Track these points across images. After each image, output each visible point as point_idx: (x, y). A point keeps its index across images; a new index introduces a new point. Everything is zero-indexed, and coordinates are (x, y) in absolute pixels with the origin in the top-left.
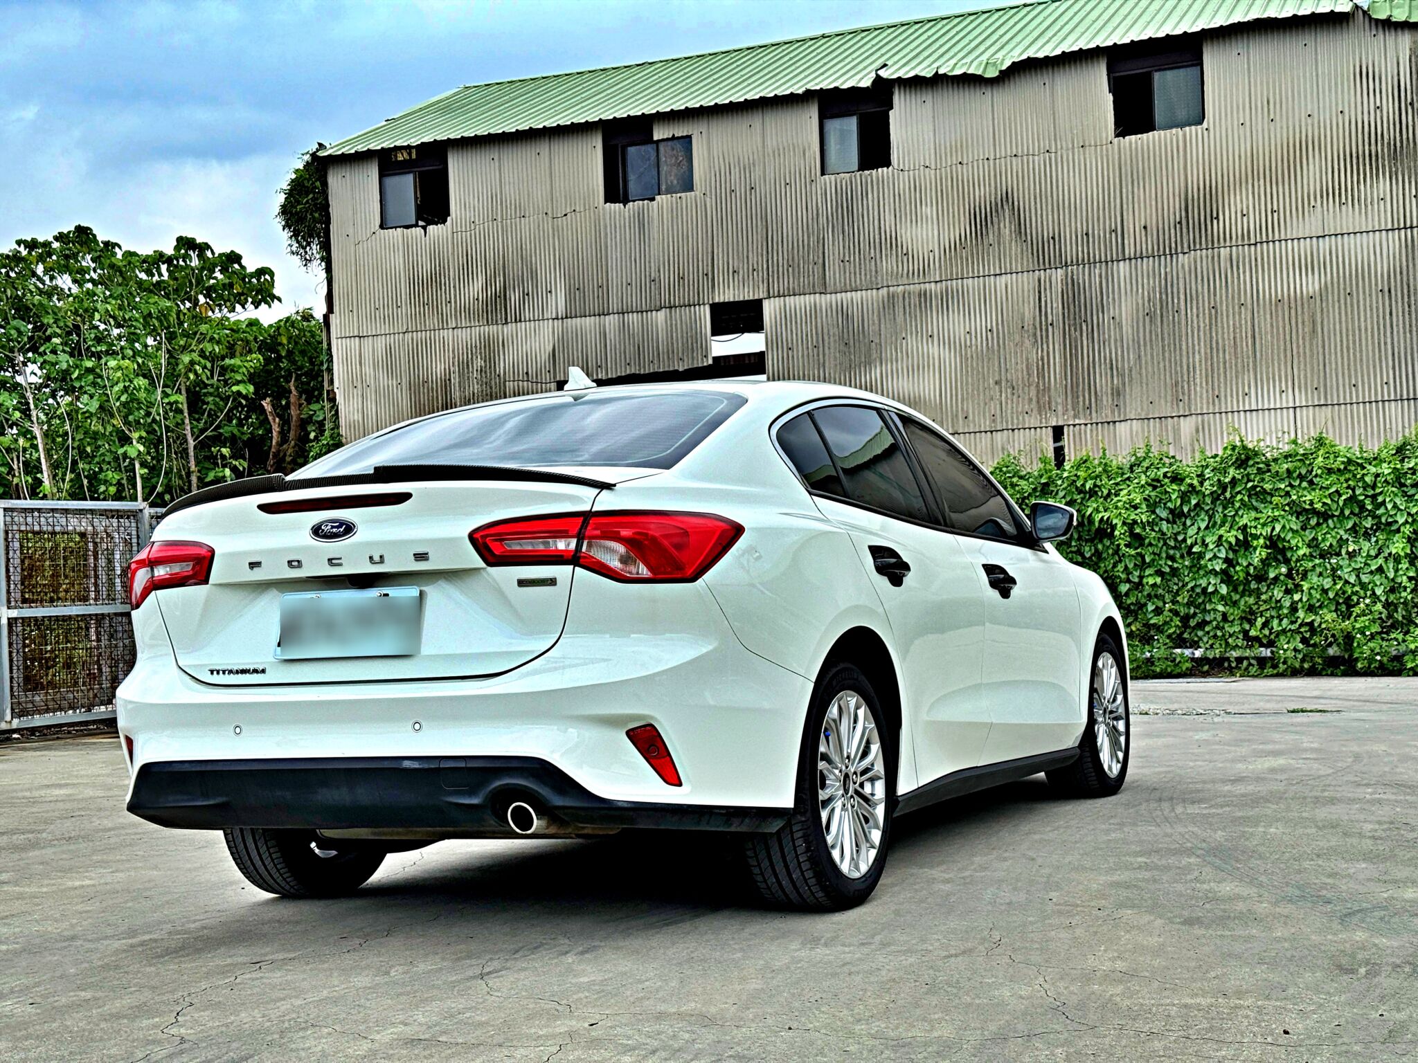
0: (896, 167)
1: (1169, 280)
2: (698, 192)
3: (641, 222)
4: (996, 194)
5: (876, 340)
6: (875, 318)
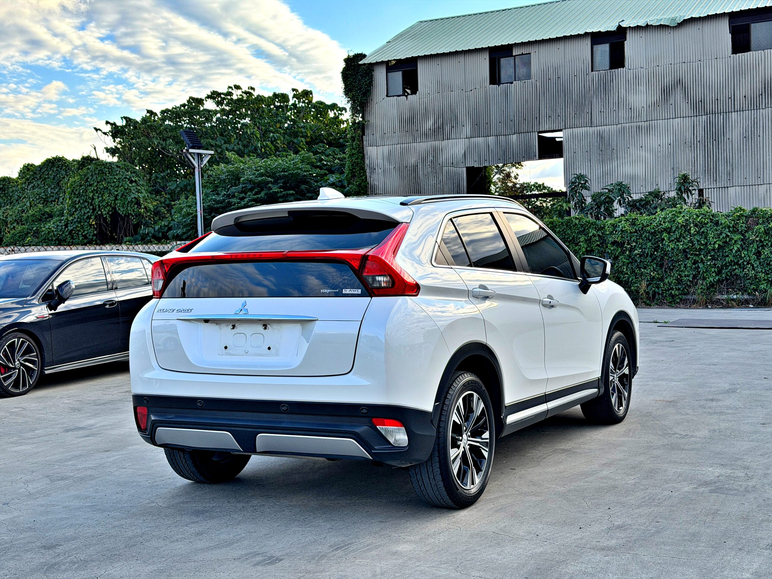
0: (627, 67)
1: (755, 121)
2: (533, 80)
3: (506, 94)
4: (674, 80)
5: (615, 149)
6: (615, 138)
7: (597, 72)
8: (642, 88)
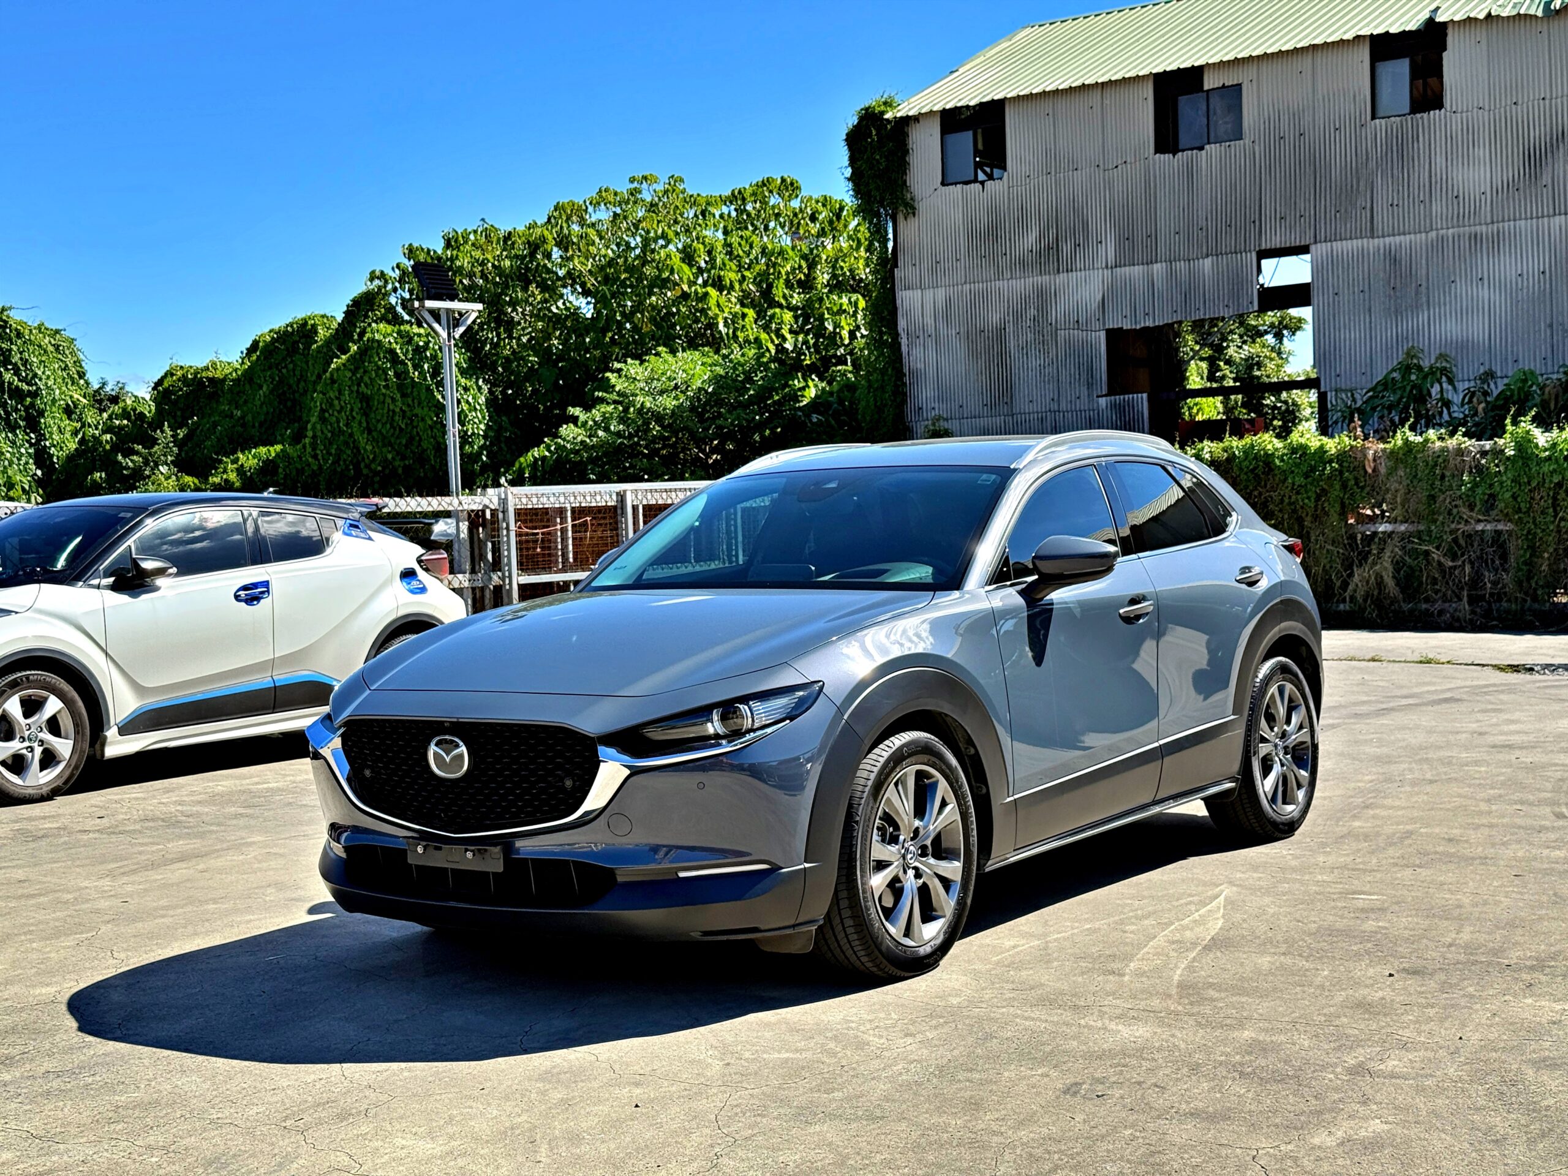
0: (1449, 109)
2: (1247, 141)
3: (1190, 173)
4: (1552, 134)
5: (1424, 284)
6: (1424, 262)
7: (1383, 121)
8: (1482, 152)
